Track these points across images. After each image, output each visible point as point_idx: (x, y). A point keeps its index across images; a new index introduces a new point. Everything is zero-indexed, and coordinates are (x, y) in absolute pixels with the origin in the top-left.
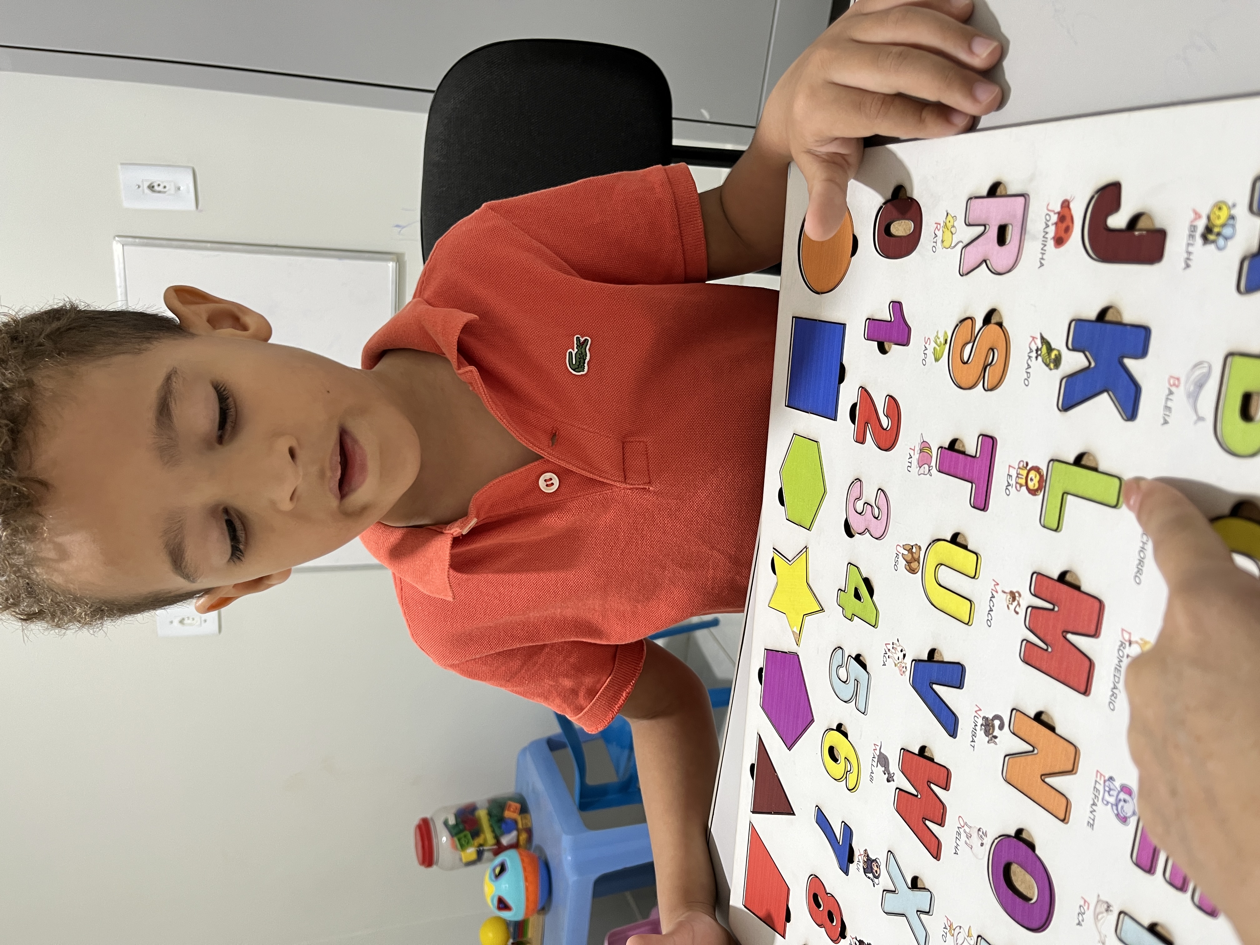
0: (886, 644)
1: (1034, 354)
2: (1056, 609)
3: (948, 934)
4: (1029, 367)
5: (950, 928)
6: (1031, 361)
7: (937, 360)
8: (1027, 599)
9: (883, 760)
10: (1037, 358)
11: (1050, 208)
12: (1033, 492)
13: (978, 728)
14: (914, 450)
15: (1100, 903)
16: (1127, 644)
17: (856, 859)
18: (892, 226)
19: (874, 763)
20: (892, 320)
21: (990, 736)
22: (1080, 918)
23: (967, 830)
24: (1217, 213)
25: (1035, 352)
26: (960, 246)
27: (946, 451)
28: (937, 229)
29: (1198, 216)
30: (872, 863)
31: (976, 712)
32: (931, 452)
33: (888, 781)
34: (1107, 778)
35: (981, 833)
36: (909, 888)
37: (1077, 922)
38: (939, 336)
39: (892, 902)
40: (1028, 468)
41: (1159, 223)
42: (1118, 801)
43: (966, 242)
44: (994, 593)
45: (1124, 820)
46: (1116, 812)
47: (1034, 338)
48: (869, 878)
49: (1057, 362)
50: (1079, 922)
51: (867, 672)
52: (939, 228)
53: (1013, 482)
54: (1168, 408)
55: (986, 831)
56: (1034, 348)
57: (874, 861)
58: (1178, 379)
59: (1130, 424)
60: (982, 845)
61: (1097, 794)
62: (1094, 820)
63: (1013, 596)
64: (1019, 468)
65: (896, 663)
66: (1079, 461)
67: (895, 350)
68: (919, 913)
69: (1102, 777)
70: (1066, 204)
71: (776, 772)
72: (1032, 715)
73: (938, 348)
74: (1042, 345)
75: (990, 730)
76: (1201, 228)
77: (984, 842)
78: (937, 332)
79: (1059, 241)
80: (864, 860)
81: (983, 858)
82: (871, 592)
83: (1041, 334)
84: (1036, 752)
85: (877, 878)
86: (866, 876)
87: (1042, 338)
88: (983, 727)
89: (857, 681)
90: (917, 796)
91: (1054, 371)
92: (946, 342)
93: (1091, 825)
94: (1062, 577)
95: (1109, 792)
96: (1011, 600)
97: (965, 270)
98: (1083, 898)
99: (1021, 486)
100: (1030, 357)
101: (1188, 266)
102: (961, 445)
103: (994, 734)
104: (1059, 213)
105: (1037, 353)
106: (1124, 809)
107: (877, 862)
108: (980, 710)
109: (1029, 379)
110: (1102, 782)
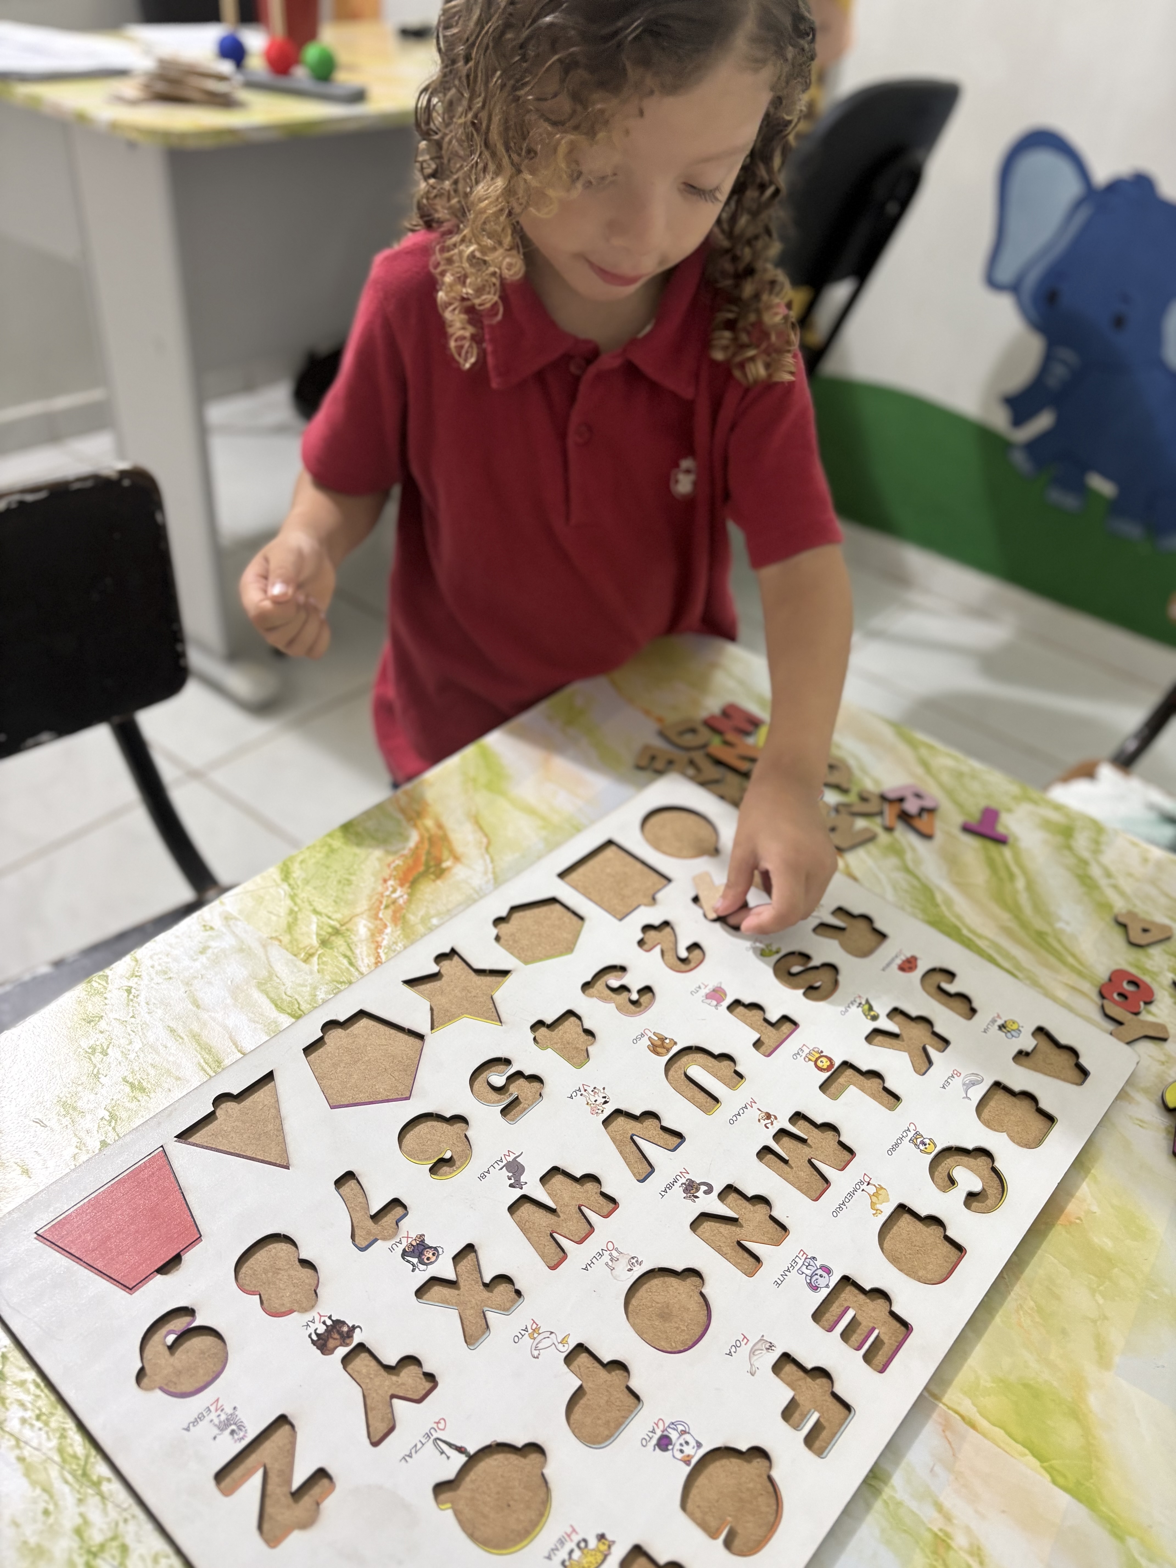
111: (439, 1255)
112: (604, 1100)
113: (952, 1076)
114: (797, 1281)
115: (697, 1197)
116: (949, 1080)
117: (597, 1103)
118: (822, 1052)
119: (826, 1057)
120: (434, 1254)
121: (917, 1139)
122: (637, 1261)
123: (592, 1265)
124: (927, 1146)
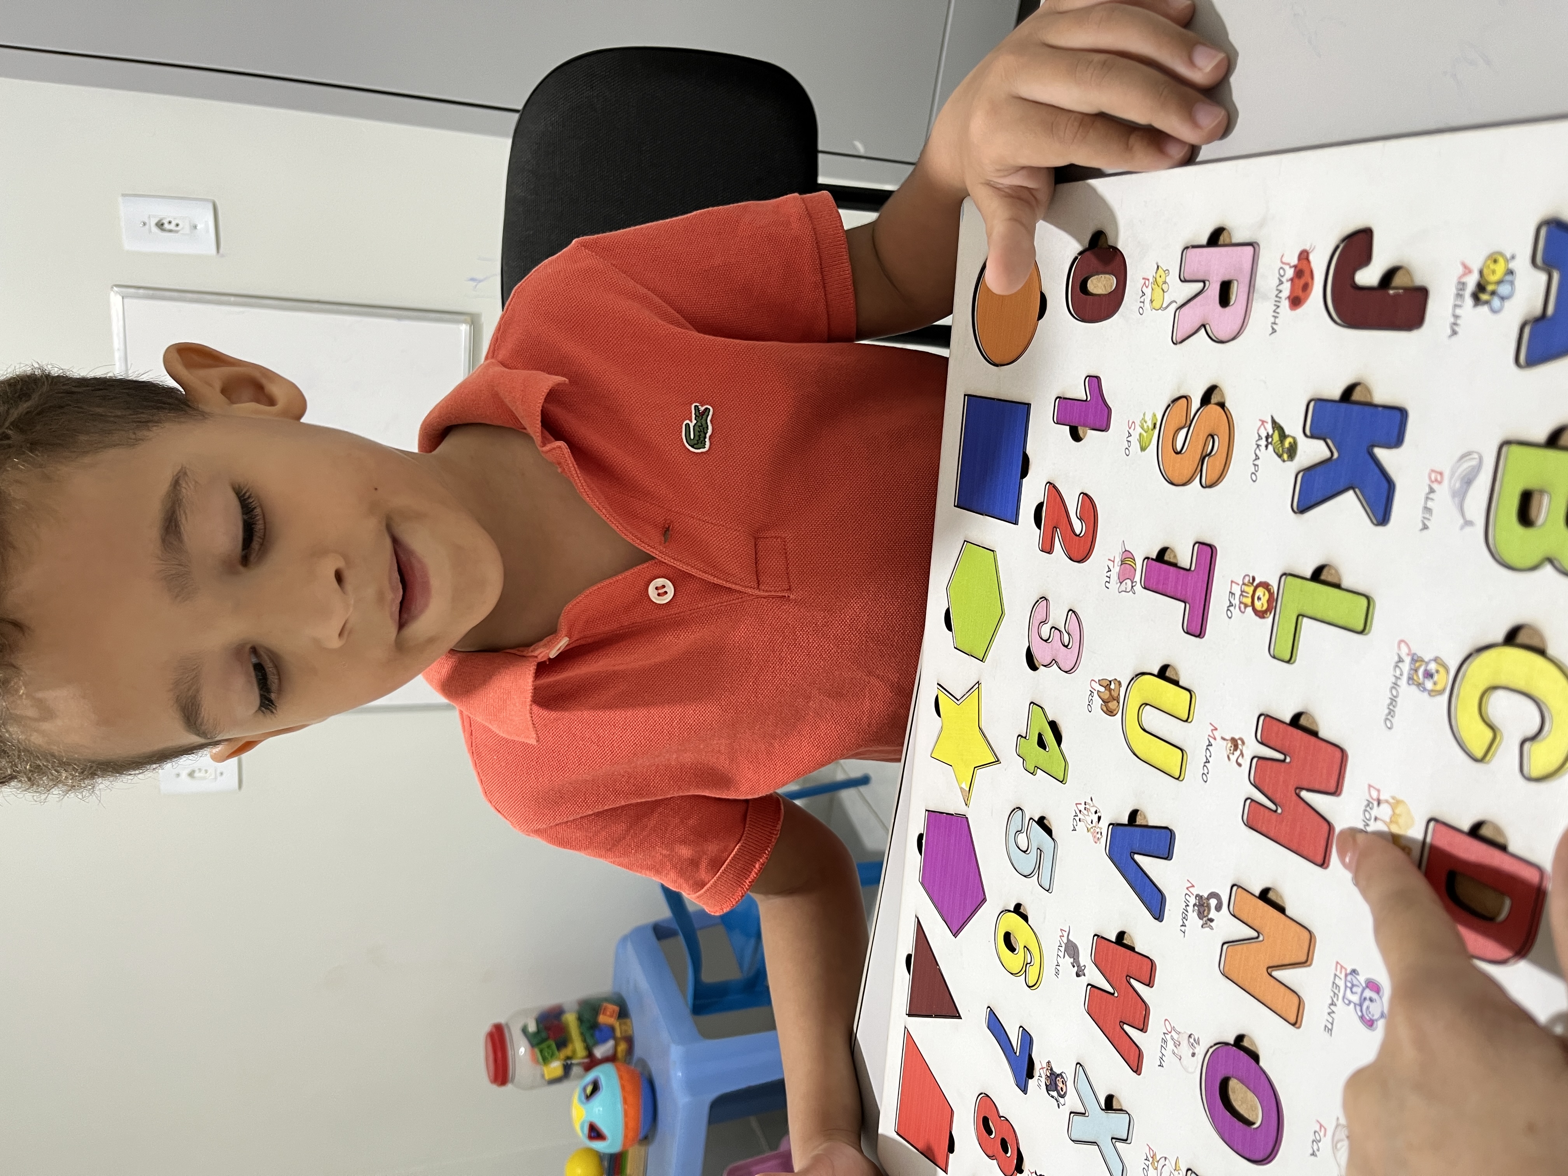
0: (1076, 804)
1: (1263, 443)
2: (1288, 760)
3: (1150, 1166)
4: (1257, 458)
5: (1152, 1159)
6: (1260, 450)
7: (1143, 449)
8: (1253, 748)
9: (1071, 950)
10: (1267, 446)
11: (1284, 260)
12: (1261, 614)
13: (1190, 909)
14: (1114, 562)
15: (1340, 1128)
16: (1375, 803)
17: (1036, 1073)
18: (1089, 282)
19: (1060, 953)
20: (1088, 400)
21: (1205, 919)
22: (1315, 1148)
23: (1176, 1036)
24: (1492, 266)
25: (1264, 439)
26: (1174, 307)
27: (1154, 562)
28: (1144, 286)
29: (1467, 270)
30: (1056, 1078)
31: (1187, 888)
32: (1135, 564)
33: (1078, 975)
34: (1348, 971)
35: (1192, 1040)
36: (1102, 1110)
37: (1311, 1151)
38: (1147, 419)
39: (1081, 1128)
40: (1255, 584)
41: (1419, 280)
42: (1363, 1000)
43: (1180, 302)
44: (1212, 740)
45: (1370, 1024)
46: (1360, 1014)
47: (1263, 422)
48: (1053, 1097)
49: (1292, 452)
50: (1314, 1151)
51: (1053, 839)
52: (1147, 284)
53: (1236, 602)
54: (1427, 510)
55: (1198, 1038)
56: (1264, 435)
57: (1058, 1075)
58: (1441, 474)
59: (1380, 529)
60: (1193, 1055)
61: (1336, 991)
62: (1332, 1024)
63: (1235, 743)
64: (1244, 584)
65: (1089, 827)
66: (1317, 575)
67: (1091, 436)
68: (1114, 1141)
69: (1343, 971)
70: (1304, 256)
71: (937, 964)
72: (1257, 893)
73: (1145, 434)
74: (1274, 431)
75: (1204, 911)
76: (1471, 285)
77: (1196, 1051)
78: (1144, 414)
79: (1296, 302)
80: (1047, 1075)
81: (1195, 1072)
82: (1058, 738)
83: (1272, 417)
84: (1261, 938)
85: (1063, 1097)
86: (1049, 1094)
87: (1274, 422)
88: (1196, 908)
89: (1041, 851)
90: (1113, 994)
91: (1288, 463)
92: (1155, 427)
93: (1329, 1030)
94: (1296, 720)
95: (1351, 989)
96: (1232, 749)
97: (1179, 336)
98: (1318, 1121)
99: (1246, 606)
100: (1258, 446)
101: (1454, 333)
102: (1172, 556)
103: (1210, 916)
104: (1295, 267)
105: (1267, 440)
106: (1370, 1010)
107: (1063, 1077)
108: (1193, 886)
109: (1257, 473)
110: (1343, 976)
111: (1066, 1082)
112: (1097, 815)
113: (1432, 491)
114: (1347, 1016)
115: (1211, 920)
116: (1430, 504)
117: (1094, 824)
118: (1254, 579)
119: (1261, 584)
120: (1063, 1084)
121: (1416, 671)
122: (1195, 1040)
123: (1164, 1058)
124: (1436, 677)
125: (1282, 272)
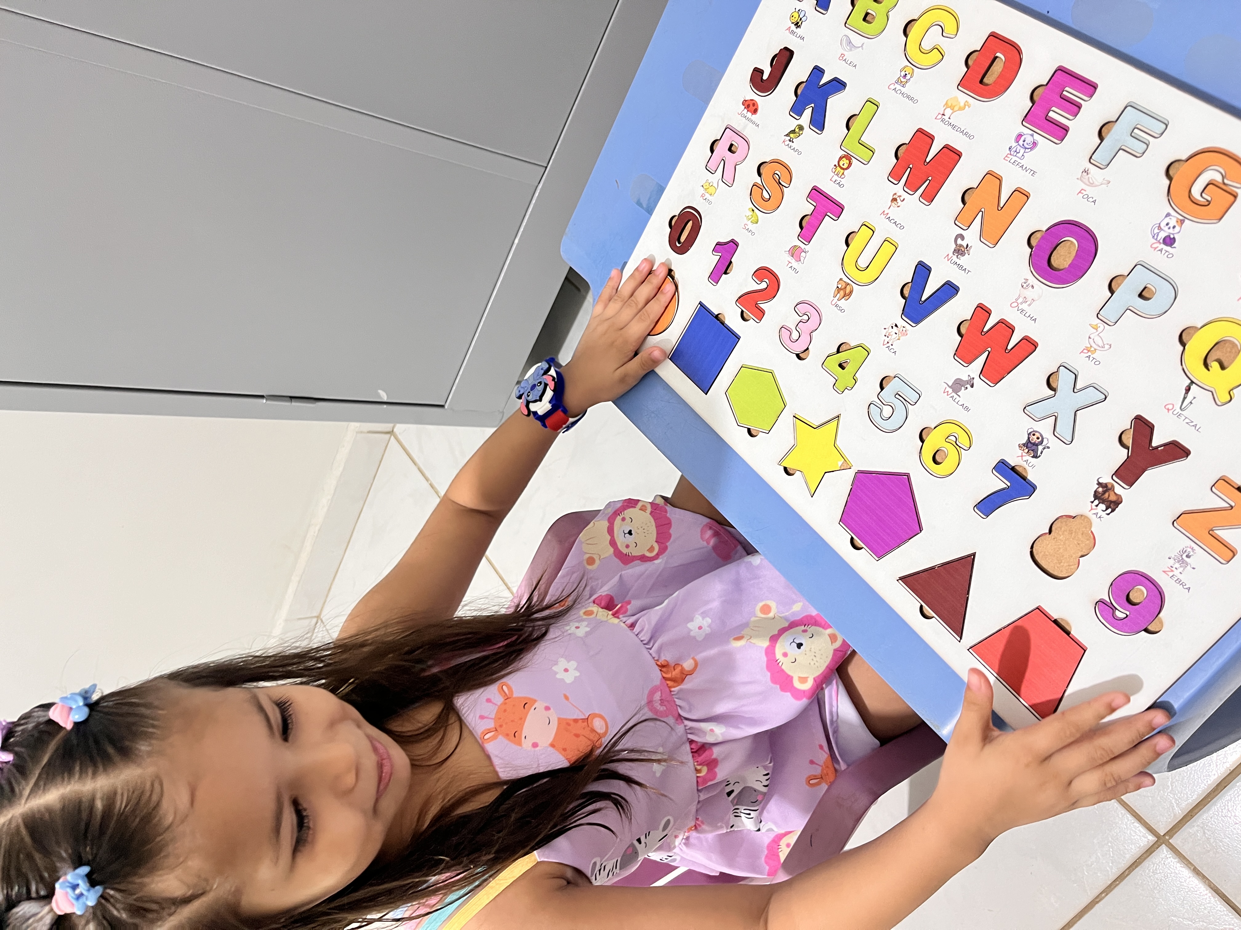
0: (883, 344)
2: (911, 166)
3: (1094, 356)
4: (794, 149)
5: (1089, 352)
7: (757, 222)
9: (958, 385)
11: (740, 113)
14: (789, 262)
17: (1024, 466)
18: (682, 239)
19: (957, 400)
20: (722, 253)
21: (965, 251)
24: (793, 18)
26: (720, 182)
27: (802, 232)
30: (1031, 443)
31: (948, 260)
32: (797, 246)
33: (972, 386)
36: (1055, 395)
37: (1093, 204)
38: (748, 215)
39: (1064, 427)
41: (780, 49)
42: (1023, 146)
43: (721, 176)
44: (888, 216)
45: (1035, 144)
46: (1029, 150)
48: (1041, 453)
49: (801, 128)
50: (1093, 201)
51: (895, 377)
54: (850, 64)
57: (1029, 438)
59: (847, 88)
62: (1031, 170)
65: (898, 338)
66: (849, 126)
68: (1075, 390)
70: (744, 103)
72: (962, 205)
73: (753, 218)
74: (790, 136)
75: (961, 249)
78: (746, 216)
79: (755, 112)
80: (1027, 453)
83: (784, 135)
84: (983, 210)
85: (1043, 440)
86: (1040, 456)
87: (787, 135)
88: (959, 256)
89: (897, 394)
90: (989, 353)
92: (753, 210)
93: (1034, 173)
94: (897, 156)
95: (1017, 153)
96: (896, 203)
97: (731, 182)
98: (1078, 194)
100: (790, 147)
101: (803, 39)
102: (805, 218)
103: (965, 247)
104: (745, 108)
106: (1028, 142)
107: (1031, 435)
109: (798, 151)
125: (743, 115)
